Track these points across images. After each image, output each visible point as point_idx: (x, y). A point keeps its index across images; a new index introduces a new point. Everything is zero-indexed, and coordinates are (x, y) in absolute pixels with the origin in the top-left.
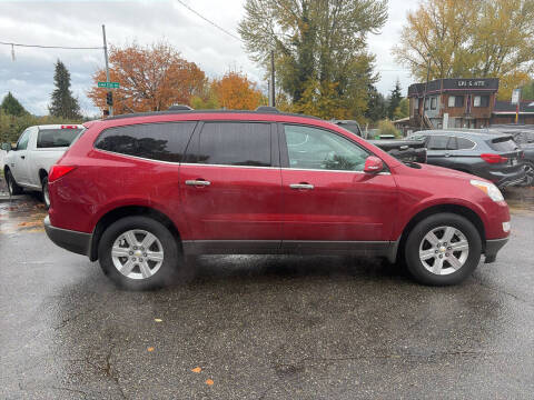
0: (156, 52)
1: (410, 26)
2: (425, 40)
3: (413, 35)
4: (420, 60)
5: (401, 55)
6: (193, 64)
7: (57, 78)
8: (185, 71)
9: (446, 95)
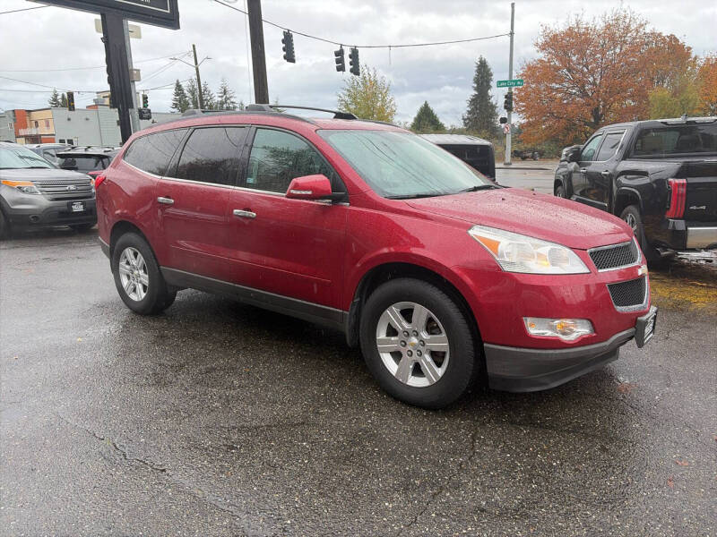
0: (608, 27)
6: (673, 38)
7: (476, 81)
8: (658, 50)
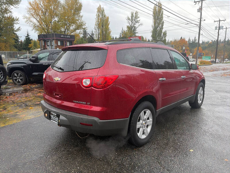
1: (30, 7)
2: (38, 15)
3: (33, 12)
4: (38, 24)
5: (28, 20)
9: (57, 41)
